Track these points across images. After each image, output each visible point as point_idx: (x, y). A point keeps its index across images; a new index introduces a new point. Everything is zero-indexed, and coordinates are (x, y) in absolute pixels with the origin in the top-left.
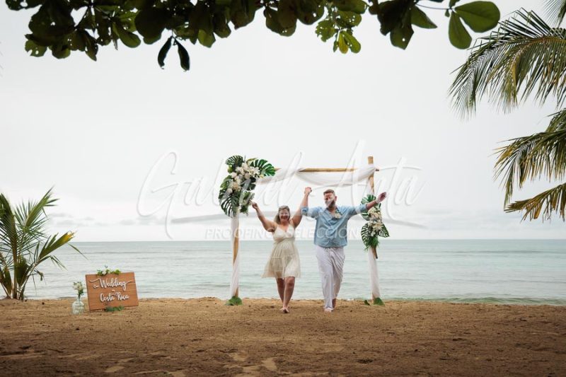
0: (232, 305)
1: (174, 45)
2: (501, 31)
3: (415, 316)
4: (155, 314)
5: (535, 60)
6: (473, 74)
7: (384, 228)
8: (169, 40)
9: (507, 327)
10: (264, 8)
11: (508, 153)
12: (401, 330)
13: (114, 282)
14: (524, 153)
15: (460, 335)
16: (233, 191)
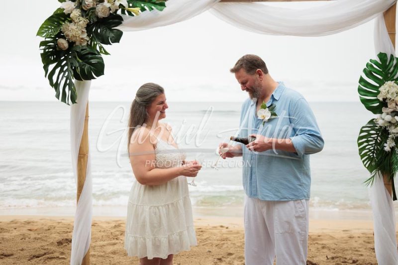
16: (71, 44)
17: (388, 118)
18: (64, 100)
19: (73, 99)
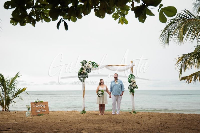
0: (83, 113)
1: (63, 21)
2: (178, 17)
3: (148, 117)
4: (55, 116)
5: (189, 27)
6: (168, 32)
7: (137, 86)
8: (61, 20)
9: (180, 121)
10: (94, 9)
11: (180, 59)
12: (143, 122)
13: (41, 105)
14: (186, 60)
15: (164, 124)
16: (83, 73)
17: (132, 84)
18: (82, 82)
19: (84, 82)
